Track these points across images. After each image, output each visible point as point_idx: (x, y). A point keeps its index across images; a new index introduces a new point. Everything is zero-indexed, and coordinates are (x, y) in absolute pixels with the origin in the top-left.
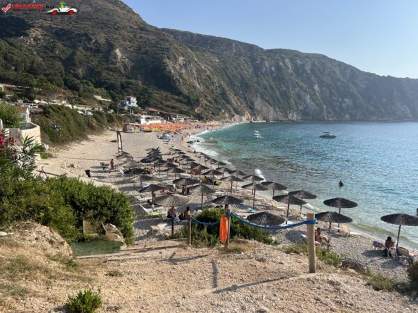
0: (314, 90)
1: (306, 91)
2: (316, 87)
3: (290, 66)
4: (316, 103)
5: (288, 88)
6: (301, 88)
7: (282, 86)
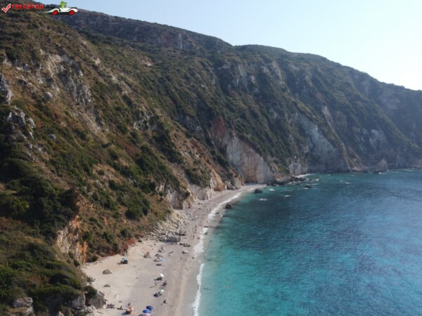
0: (323, 116)
1: (311, 119)
2: (326, 111)
3: (280, 74)
4: (330, 140)
5: (281, 114)
6: (302, 112)
7: (272, 110)
